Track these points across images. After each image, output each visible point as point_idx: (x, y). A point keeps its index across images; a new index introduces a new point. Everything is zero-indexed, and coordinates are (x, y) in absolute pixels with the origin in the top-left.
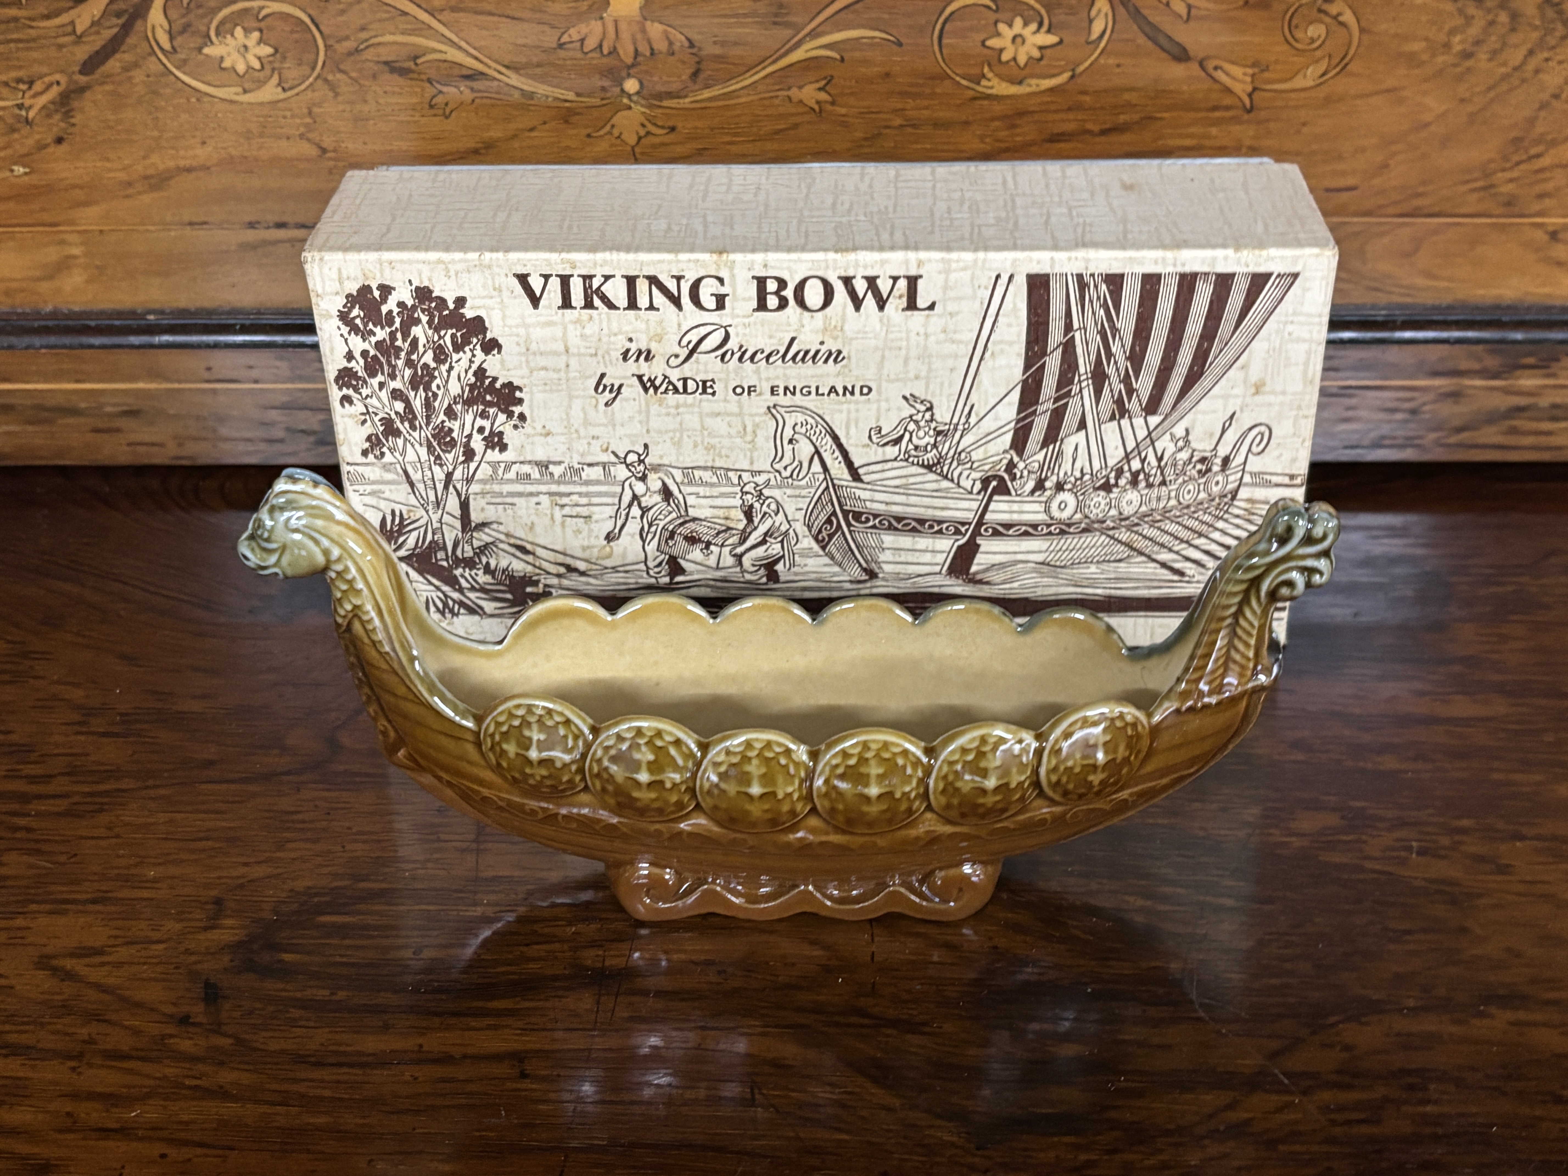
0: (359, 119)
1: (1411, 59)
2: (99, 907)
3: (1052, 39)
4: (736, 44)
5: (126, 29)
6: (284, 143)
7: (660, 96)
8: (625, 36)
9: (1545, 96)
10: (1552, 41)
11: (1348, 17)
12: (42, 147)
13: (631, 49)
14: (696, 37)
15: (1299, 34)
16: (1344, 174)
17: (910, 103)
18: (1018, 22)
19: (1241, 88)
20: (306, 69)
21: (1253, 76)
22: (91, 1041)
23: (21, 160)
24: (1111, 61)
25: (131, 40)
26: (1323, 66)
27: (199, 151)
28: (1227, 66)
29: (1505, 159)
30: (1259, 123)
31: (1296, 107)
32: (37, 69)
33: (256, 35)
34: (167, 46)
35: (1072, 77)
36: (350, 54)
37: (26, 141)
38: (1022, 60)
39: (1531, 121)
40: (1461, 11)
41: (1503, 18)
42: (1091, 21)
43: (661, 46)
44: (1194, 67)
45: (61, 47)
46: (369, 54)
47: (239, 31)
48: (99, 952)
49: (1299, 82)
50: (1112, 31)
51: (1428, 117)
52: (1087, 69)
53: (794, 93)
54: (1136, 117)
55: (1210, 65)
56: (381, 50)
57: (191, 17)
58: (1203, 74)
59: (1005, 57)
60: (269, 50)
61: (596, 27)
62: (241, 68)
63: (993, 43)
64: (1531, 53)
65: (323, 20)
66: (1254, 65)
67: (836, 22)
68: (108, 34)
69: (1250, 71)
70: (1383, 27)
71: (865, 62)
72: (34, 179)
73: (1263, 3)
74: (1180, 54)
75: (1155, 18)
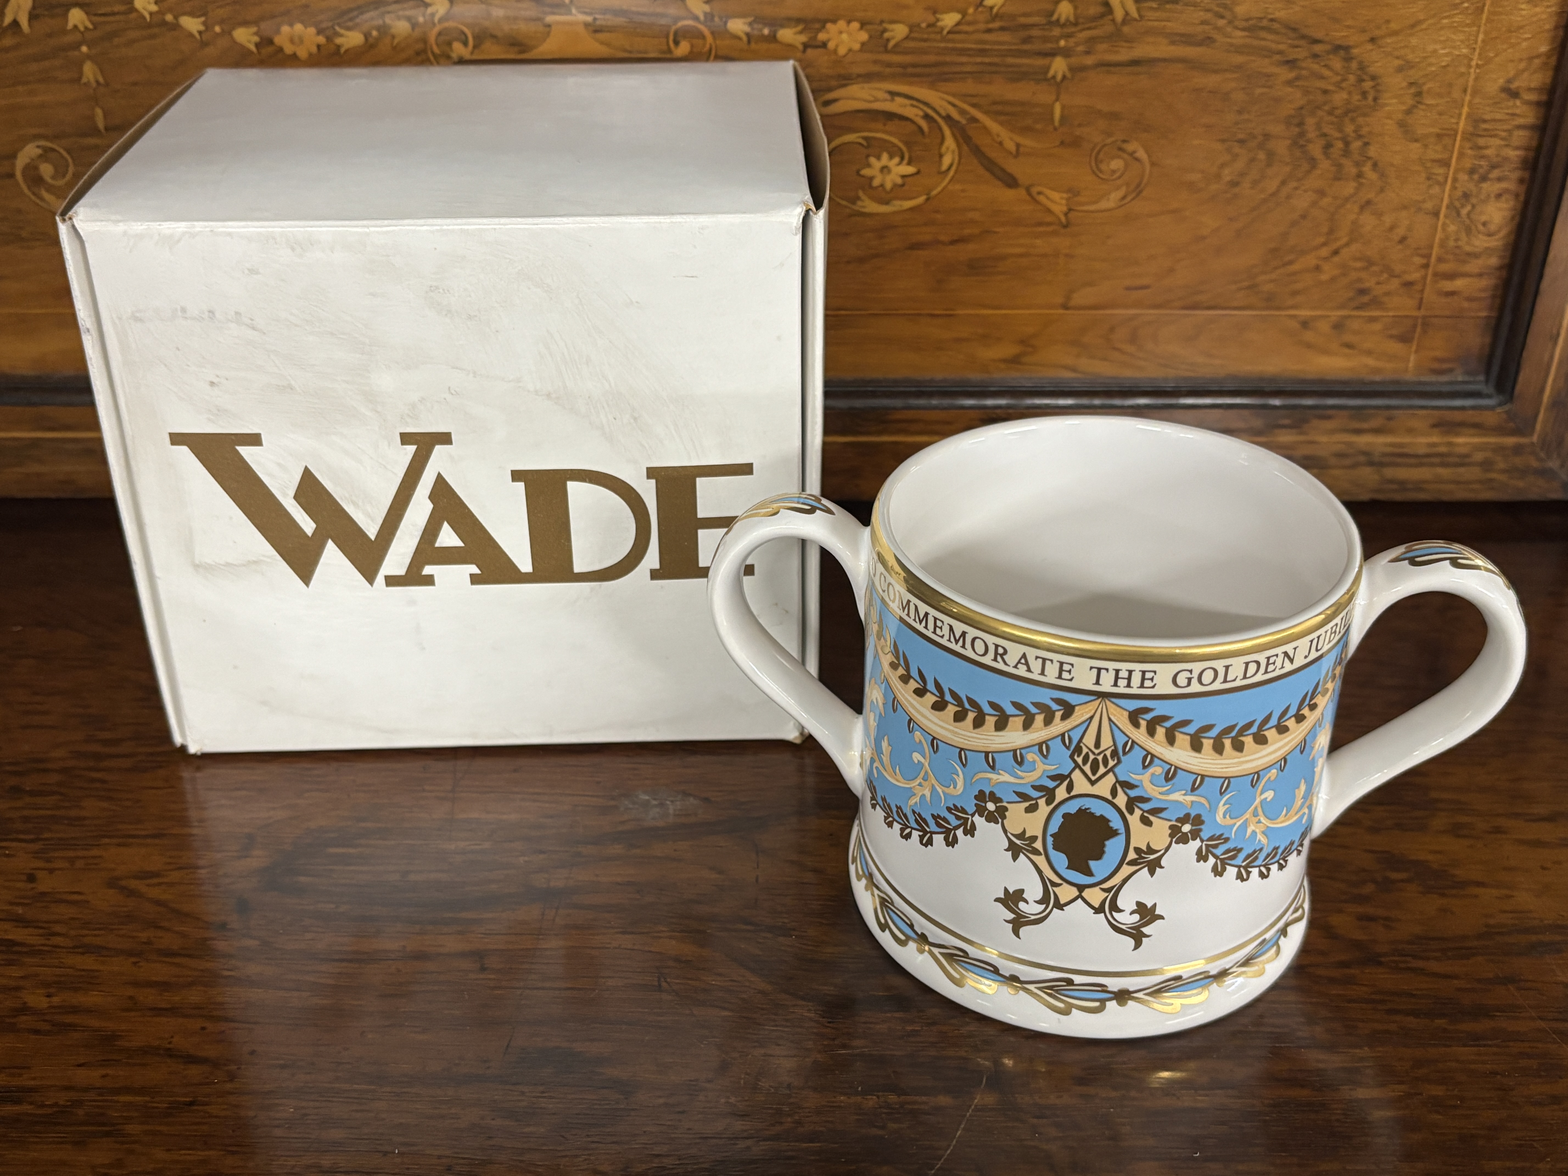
1: (1190, 187)
2: (157, 841)
3: (911, 170)
9: (1295, 217)
10: (1299, 174)
11: (1141, 154)
15: (1103, 167)
16: (1140, 275)
18: (885, 156)
19: (1059, 209)
21: (1068, 199)
22: (149, 943)
24: (958, 187)
26: (1122, 192)
28: (1048, 192)
29: (1266, 264)
30: (1074, 235)
31: (1103, 224)
35: (928, 199)
38: (888, 186)
39: (1285, 236)
40: (1228, 150)
41: (1262, 156)
42: (941, 156)
44: (1022, 192)
48: (156, 875)
49: (1104, 205)
50: (959, 163)
51: (1205, 232)
52: (939, 193)
54: (977, 230)
55: (1034, 190)
58: (1028, 198)
59: (875, 183)
63: (865, 172)
64: (1283, 183)
66: (1069, 190)
69: (1065, 195)
70: (1169, 162)
73: (1075, 143)
74: (1011, 182)
75: (992, 154)
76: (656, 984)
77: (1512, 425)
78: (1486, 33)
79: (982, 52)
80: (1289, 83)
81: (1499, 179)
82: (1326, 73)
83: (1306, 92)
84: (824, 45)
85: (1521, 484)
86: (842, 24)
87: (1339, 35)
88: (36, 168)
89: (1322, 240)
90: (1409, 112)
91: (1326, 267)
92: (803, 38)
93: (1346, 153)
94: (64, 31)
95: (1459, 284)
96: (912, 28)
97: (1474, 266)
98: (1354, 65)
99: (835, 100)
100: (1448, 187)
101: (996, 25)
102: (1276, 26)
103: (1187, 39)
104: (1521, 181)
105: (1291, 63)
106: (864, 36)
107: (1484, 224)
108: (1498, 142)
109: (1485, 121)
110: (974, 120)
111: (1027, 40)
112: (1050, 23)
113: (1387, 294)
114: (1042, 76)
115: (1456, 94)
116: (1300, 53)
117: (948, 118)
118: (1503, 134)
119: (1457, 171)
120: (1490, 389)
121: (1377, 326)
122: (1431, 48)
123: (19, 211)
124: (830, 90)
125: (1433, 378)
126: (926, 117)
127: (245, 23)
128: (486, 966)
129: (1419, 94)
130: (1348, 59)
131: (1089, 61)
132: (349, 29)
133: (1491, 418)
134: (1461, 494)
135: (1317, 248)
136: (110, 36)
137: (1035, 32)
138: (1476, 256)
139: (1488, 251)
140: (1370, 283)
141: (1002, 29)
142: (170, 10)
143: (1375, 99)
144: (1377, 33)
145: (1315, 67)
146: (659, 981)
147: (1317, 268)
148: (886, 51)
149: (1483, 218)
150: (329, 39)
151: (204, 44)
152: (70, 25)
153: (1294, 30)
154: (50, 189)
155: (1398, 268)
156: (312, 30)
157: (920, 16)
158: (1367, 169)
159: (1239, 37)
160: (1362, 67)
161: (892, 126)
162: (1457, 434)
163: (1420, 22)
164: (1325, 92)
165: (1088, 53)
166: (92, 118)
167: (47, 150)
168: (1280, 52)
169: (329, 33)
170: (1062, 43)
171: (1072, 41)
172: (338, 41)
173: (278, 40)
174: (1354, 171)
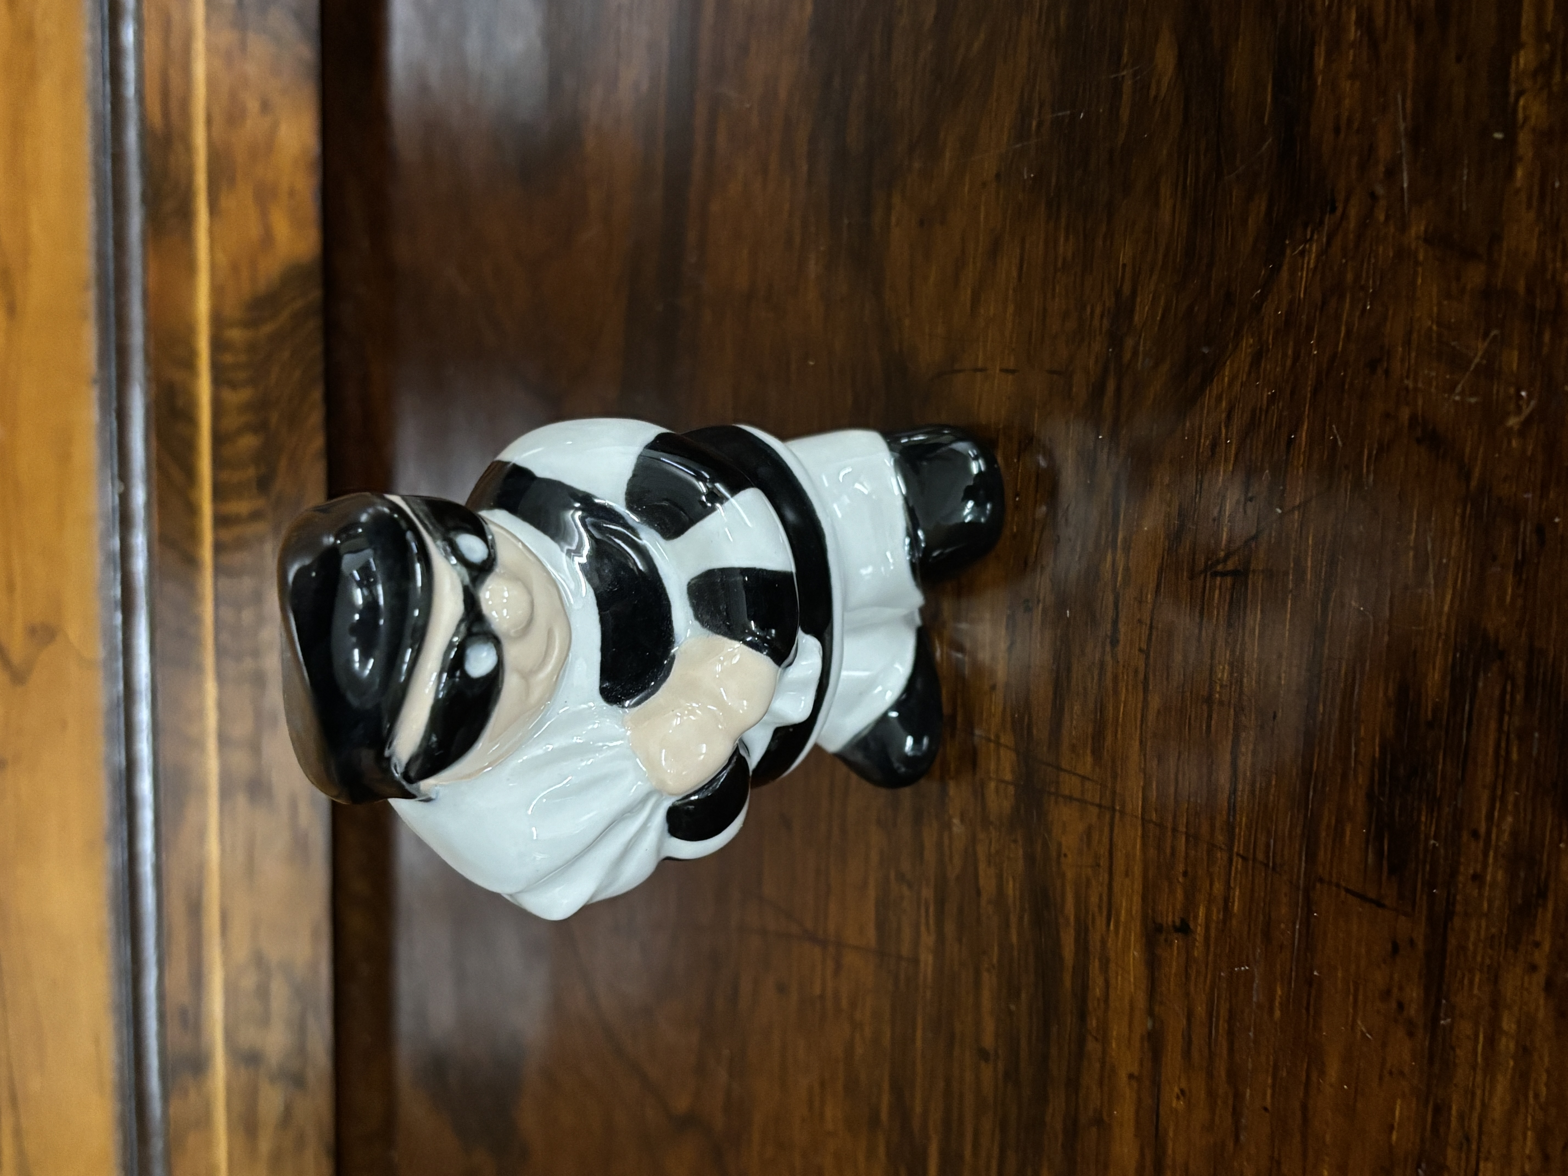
76: (1229, 580)
128: (1178, 922)
146: (1224, 574)
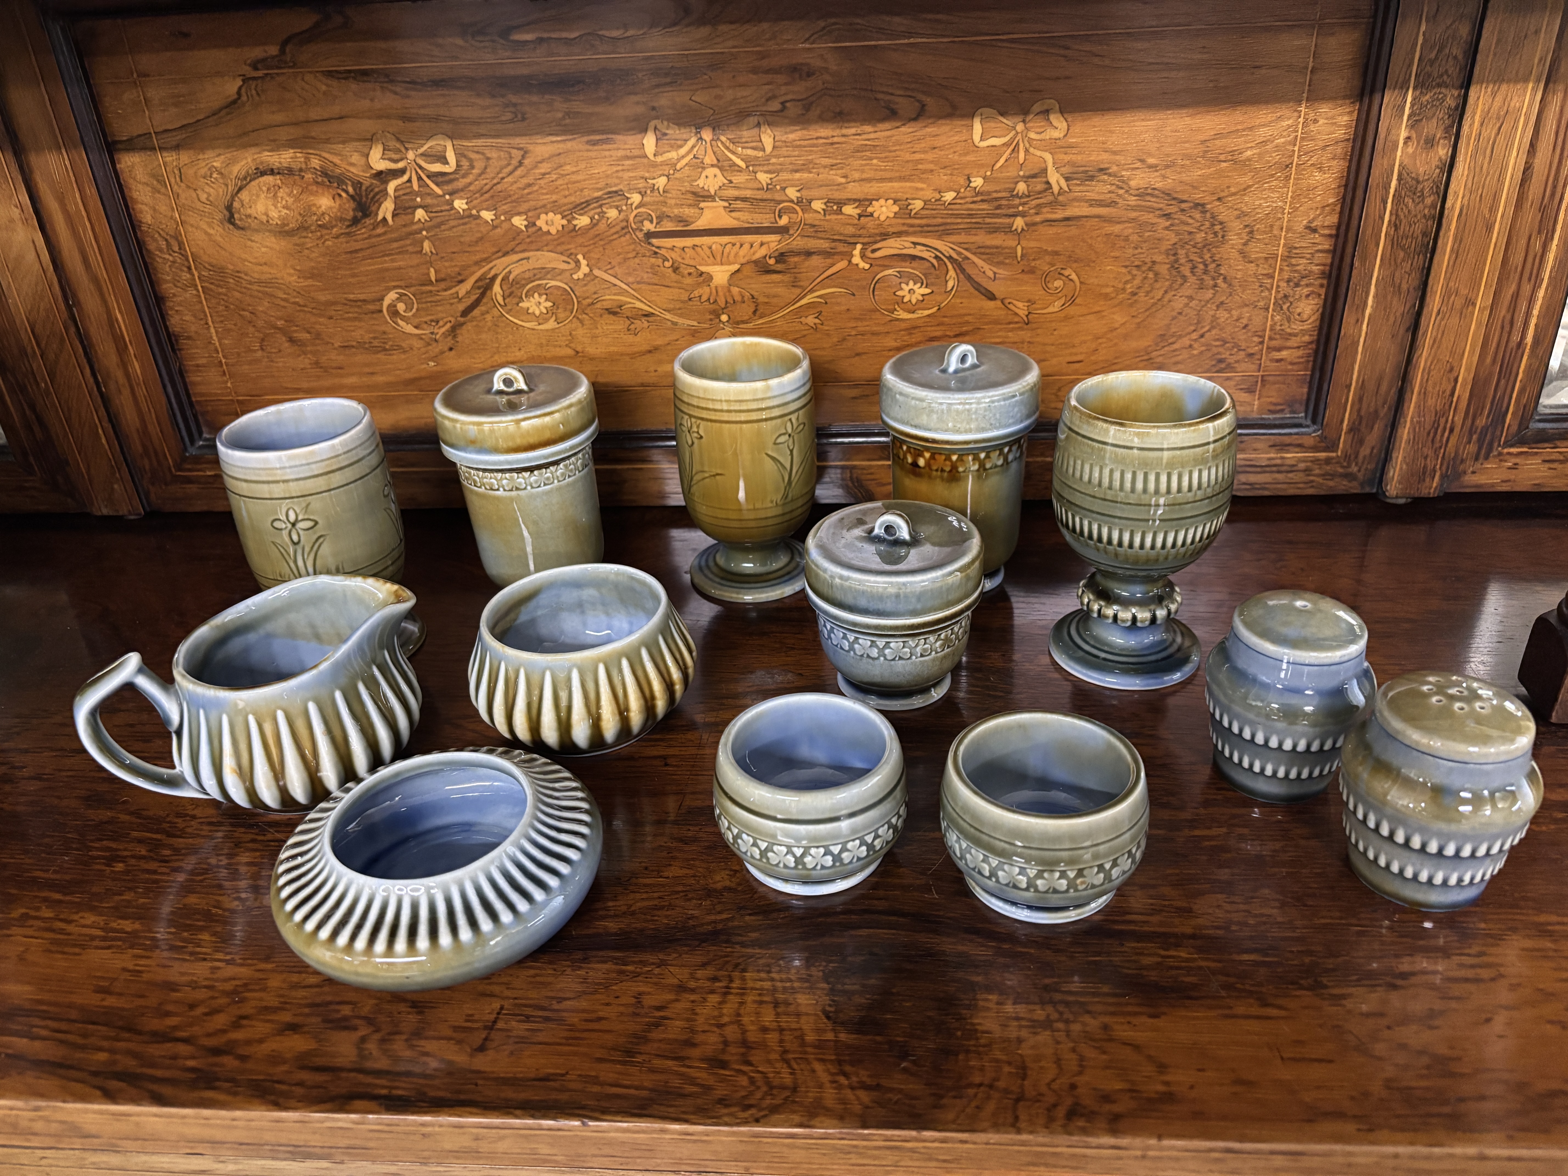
0: (594, 337)
1: (1106, 297)
3: (928, 291)
4: (774, 296)
5: (483, 294)
6: (558, 349)
7: (738, 323)
8: (721, 293)
9: (1174, 314)
10: (1176, 286)
11: (1074, 276)
12: (442, 352)
13: (723, 300)
14: (755, 294)
15: (1050, 285)
16: (1076, 354)
17: (860, 324)
18: (911, 283)
19: (1023, 313)
20: (568, 313)
21: (1028, 307)
23: (432, 359)
24: (958, 301)
25: (485, 300)
26: (1062, 301)
27: (518, 354)
28: (1015, 302)
29: (1157, 344)
30: (1033, 330)
31: (1051, 322)
32: (441, 315)
33: (544, 297)
34: (502, 303)
35: (939, 309)
36: (589, 305)
37: (435, 349)
38: (914, 301)
39: (1168, 326)
40: (1129, 272)
41: (1151, 275)
42: (946, 281)
43: (738, 298)
44: (999, 303)
45: (452, 304)
46: (598, 305)
47: (536, 295)
49: (1051, 309)
50: (958, 286)
51: (1117, 325)
52: (946, 305)
53: (803, 320)
54: (971, 328)
55: (1007, 301)
56: (604, 303)
57: (513, 289)
58: (1003, 306)
59: (905, 300)
60: (550, 304)
61: (707, 290)
62: (537, 313)
63: (899, 293)
64: (1166, 292)
65: (576, 289)
66: (1029, 301)
67: (822, 284)
68: (474, 297)
69: (1026, 304)
70: (1091, 281)
71: (838, 304)
72: (439, 368)
73: (1032, 271)
74: (991, 297)
75: (978, 279)
77: (1323, 444)
78: (1293, 192)
79: (970, 216)
80: (1167, 228)
81: (1307, 285)
82: (1191, 221)
83: (1178, 234)
84: (871, 215)
85: (1331, 483)
86: (882, 201)
87: (1197, 196)
88: (395, 306)
89: (1192, 328)
90: (1245, 244)
91: (1196, 345)
92: (858, 211)
93: (1206, 272)
94: (413, 223)
95: (1284, 354)
96: (925, 202)
97: (1294, 342)
98: (1208, 215)
99: (879, 249)
100: (1273, 292)
101: (979, 198)
102: (1156, 192)
103: (1101, 204)
104: (1322, 286)
105: (1167, 216)
106: (896, 208)
107: (1299, 314)
108: (1305, 261)
109: (1296, 248)
110: (967, 258)
111: (999, 207)
112: (1012, 196)
113: (1237, 362)
114: (1008, 230)
115: (1275, 232)
116: (1173, 209)
117: (950, 258)
118: (1308, 256)
119: (1278, 281)
120: (1309, 422)
121: (1232, 383)
122: (1257, 203)
123: (384, 333)
124: (876, 242)
125: (1271, 416)
126: (936, 257)
127: (519, 214)
129: (1251, 232)
130: (1204, 212)
131: (1038, 219)
132: (581, 215)
133: (1309, 441)
134: (1292, 492)
135: (1189, 334)
136: (439, 225)
137: (1004, 202)
138: (1295, 335)
139: (1303, 332)
140: (1226, 355)
141: (982, 201)
142: (474, 208)
143: (1223, 237)
144: (1222, 194)
145: (1183, 218)
147: (1191, 346)
148: (910, 217)
149: (1299, 310)
150: (569, 221)
151: (495, 227)
152: (416, 219)
153: (1168, 195)
154: (403, 318)
155: (1243, 345)
156: (559, 216)
157: (930, 194)
158: (1220, 281)
159: (1133, 201)
160: (1213, 217)
161: (915, 264)
162: (1288, 452)
163: (1249, 187)
164: (1190, 233)
165: (1037, 214)
166: (428, 274)
167: (401, 295)
168: (1160, 209)
169: (569, 217)
170: (1021, 208)
171: (1026, 208)
172: (575, 222)
173: (538, 223)
174: (1212, 283)
